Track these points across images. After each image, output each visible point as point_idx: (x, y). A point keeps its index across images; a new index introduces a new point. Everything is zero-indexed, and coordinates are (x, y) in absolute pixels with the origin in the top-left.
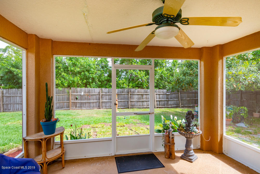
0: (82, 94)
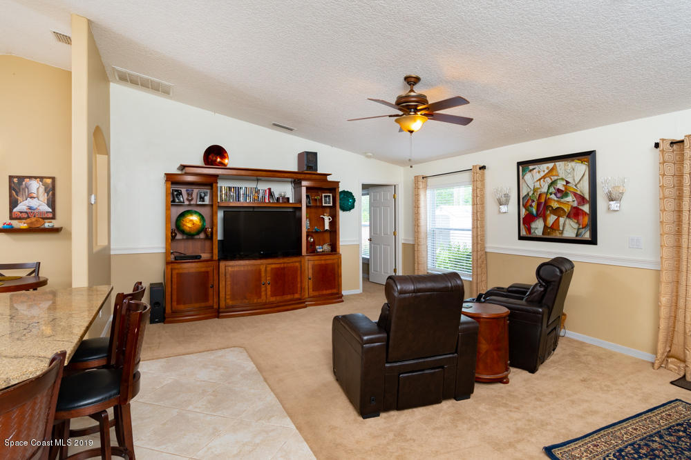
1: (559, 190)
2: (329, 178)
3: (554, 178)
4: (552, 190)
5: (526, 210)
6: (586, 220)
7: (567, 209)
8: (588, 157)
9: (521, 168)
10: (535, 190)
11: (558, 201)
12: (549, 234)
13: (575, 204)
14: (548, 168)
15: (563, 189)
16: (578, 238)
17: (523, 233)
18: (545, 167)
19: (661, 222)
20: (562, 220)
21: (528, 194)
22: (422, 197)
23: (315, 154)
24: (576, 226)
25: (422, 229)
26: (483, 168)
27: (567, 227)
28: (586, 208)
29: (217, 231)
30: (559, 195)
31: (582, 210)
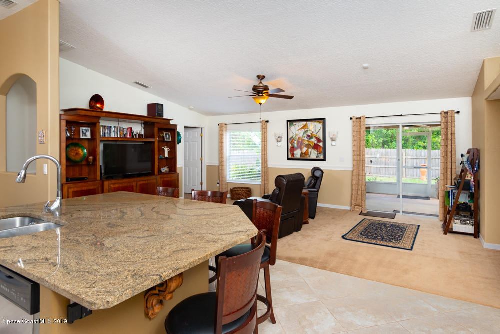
0: (378, 156)
1: (309, 136)
2: (171, 122)
3: (306, 130)
4: (305, 135)
5: (292, 144)
6: (322, 150)
7: (312, 145)
8: (322, 120)
9: (289, 123)
10: (297, 135)
11: (308, 141)
12: (303, 157)
13: (316, 142)
14: (303, 124)
15: (310, 135)
16: (318, 158)
17: (290, 156)
18: (302, 124)
19: (354, 150)
20: (310, 150)
21: (293, 137)
22: (225, 136)
23: (162, 105)
24: (317, 153)
25: (225, 156)
26: (267, 121)
27: (312, 153)
28: (321, 144)
29: (99, 159)
30: (309, 138)
31: (320, 145)
